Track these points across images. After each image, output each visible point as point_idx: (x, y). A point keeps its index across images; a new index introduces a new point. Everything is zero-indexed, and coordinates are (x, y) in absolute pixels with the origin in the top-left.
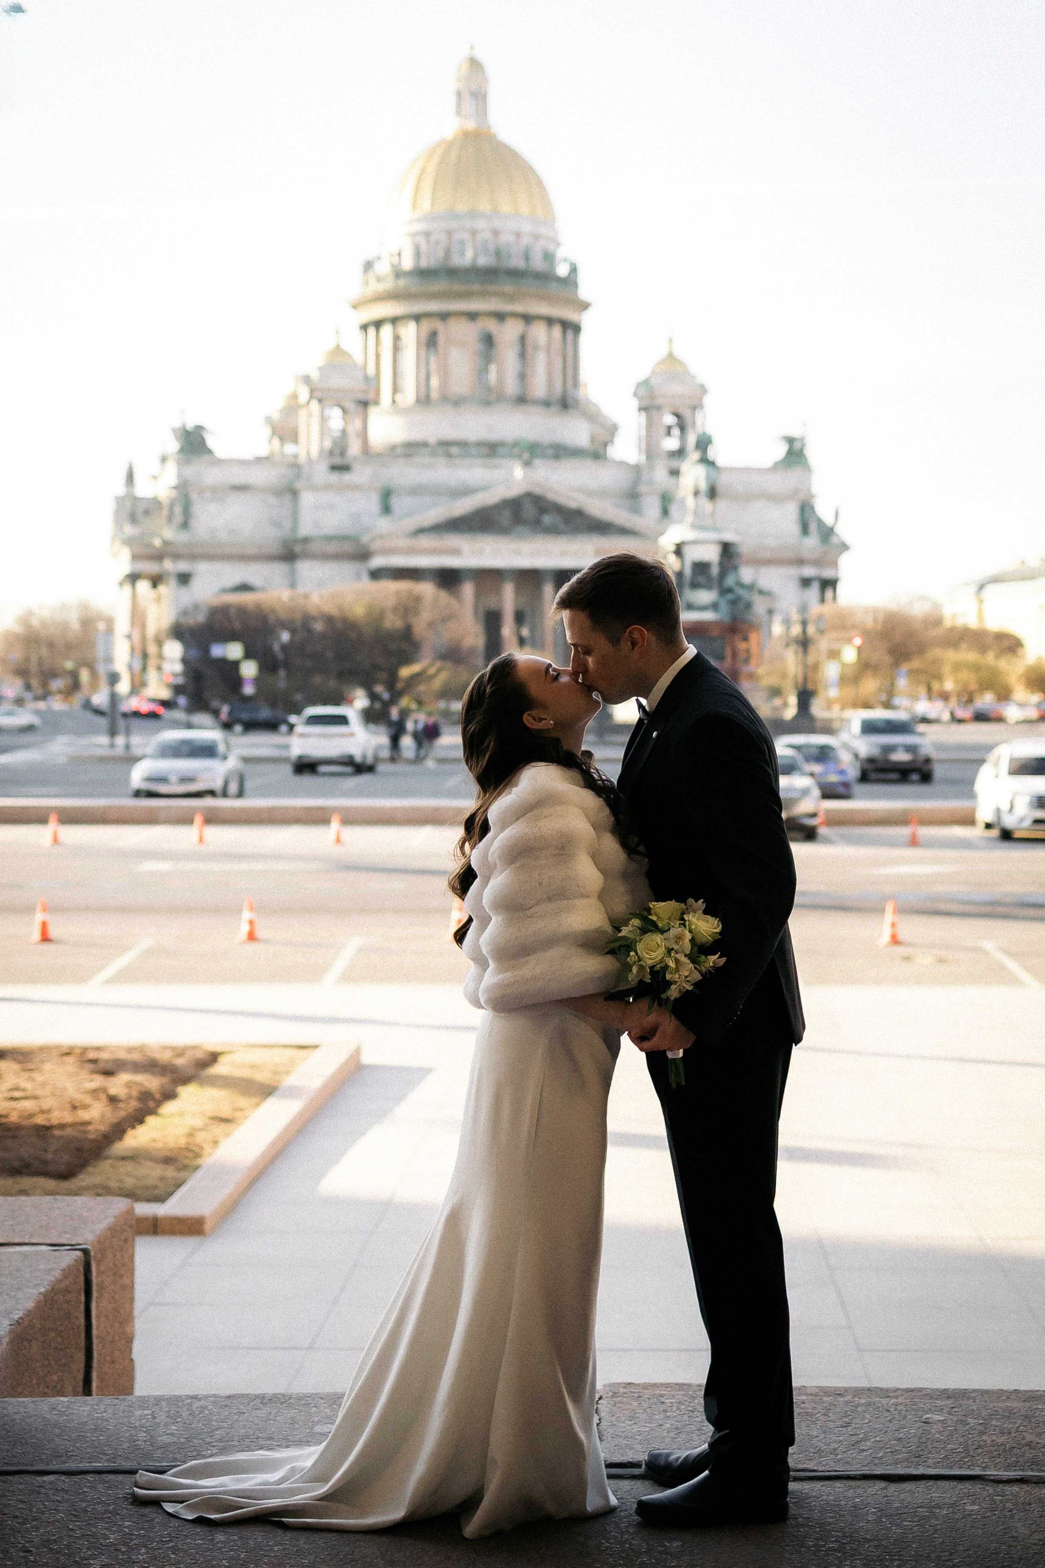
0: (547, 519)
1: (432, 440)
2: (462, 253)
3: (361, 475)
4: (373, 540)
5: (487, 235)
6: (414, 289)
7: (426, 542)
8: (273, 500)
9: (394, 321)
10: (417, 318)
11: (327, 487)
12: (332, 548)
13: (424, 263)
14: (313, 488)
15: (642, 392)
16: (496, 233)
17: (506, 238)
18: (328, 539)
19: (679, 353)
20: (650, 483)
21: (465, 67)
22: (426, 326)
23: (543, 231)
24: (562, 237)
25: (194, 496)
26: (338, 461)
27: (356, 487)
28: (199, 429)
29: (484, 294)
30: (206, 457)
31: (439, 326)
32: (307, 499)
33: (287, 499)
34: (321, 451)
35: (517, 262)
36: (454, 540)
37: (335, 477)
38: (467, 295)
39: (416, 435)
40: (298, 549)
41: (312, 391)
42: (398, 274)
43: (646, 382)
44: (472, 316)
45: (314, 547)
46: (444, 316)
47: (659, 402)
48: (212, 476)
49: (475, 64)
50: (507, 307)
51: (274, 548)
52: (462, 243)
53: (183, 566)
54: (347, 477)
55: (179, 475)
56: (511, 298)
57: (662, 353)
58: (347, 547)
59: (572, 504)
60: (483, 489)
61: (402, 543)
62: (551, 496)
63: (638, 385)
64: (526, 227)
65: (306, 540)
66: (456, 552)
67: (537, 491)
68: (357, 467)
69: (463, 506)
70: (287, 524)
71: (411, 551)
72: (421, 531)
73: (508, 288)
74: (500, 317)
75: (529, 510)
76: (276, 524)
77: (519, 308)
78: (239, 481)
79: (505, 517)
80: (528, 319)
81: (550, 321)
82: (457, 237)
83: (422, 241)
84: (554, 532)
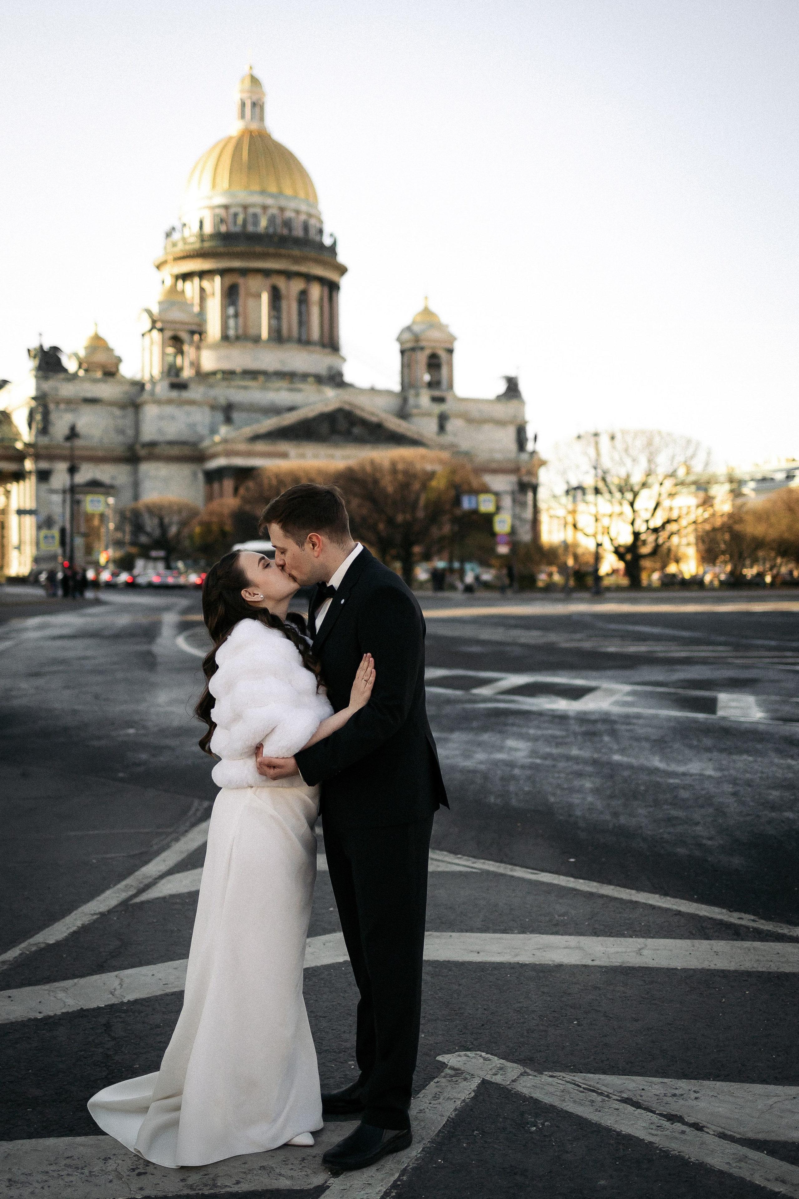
0: (356, 430)
1: (238, 369)
2: (256, 223)
3: (196, 392)
4: (211, 447)
5: (274, 211)
6: (222, 250)
7: (260, 446)
8: (117, 412)
9: (202, 274)
10: (222, 272)
11: (170, 402)
12: (175, 451)
13: (223, 229)
14: (158, 402)
15: (407, 336)
16: (282, 209)
17: (289, 214)
18: (171, 443)
19: (433, 308)
20: (417, 406)
21: (248, 81)
22: (230, 279)
23: (313, 211)
24: (325, 217)
25: (52, 406)
26: (174, 380)
27: (192, 403)
28: (55, 350)
29: (277, 256)
30: (62, 376)
31: (241, 281)
32: (151, 412)
33: (130, 411)
34: (162, 373)
35: (298, 232)
36: (283, 446)
37: (174, 394)
38: (264, 256)
39: (226, 366)
40: (142, 452)
41: (154, 322)
42: (202, 238)
43: (409, 329)
44: (267, 273)
45: (158, 450)
46: (244, 272)
47: (423, 344)
48: (67, 390)
49: (254, 81)
50: (295, 268)
51: (119, 451)
52: (255, 216)
53: (44, 465)
54: (185, 395)
55: (38, 388)
56: (296, 260)
57: (420, 308)
58: (187, 451)
59: (374, 419)
60: (291, 409)
61: (242, 447)
62: (358, 412)
63: (403, 331)
64: (303, 208)
65: (153, 444)
66: (284, 455)
67: (347, 407)
68: (192, 386)
69: (289, 419)
70: (130, 432)
71: (249, 454)
72: (256, 438)
73: (296, 252)
74: (289, 275)
75: (342, 424)
76: (121, 431)
77: (303, 268)
78: (89, 395)
79: (324, 428)
80: (309, 278)
81: (322, 281)
82: (251, 210)
83: (222, 212)
84: (360, 441)
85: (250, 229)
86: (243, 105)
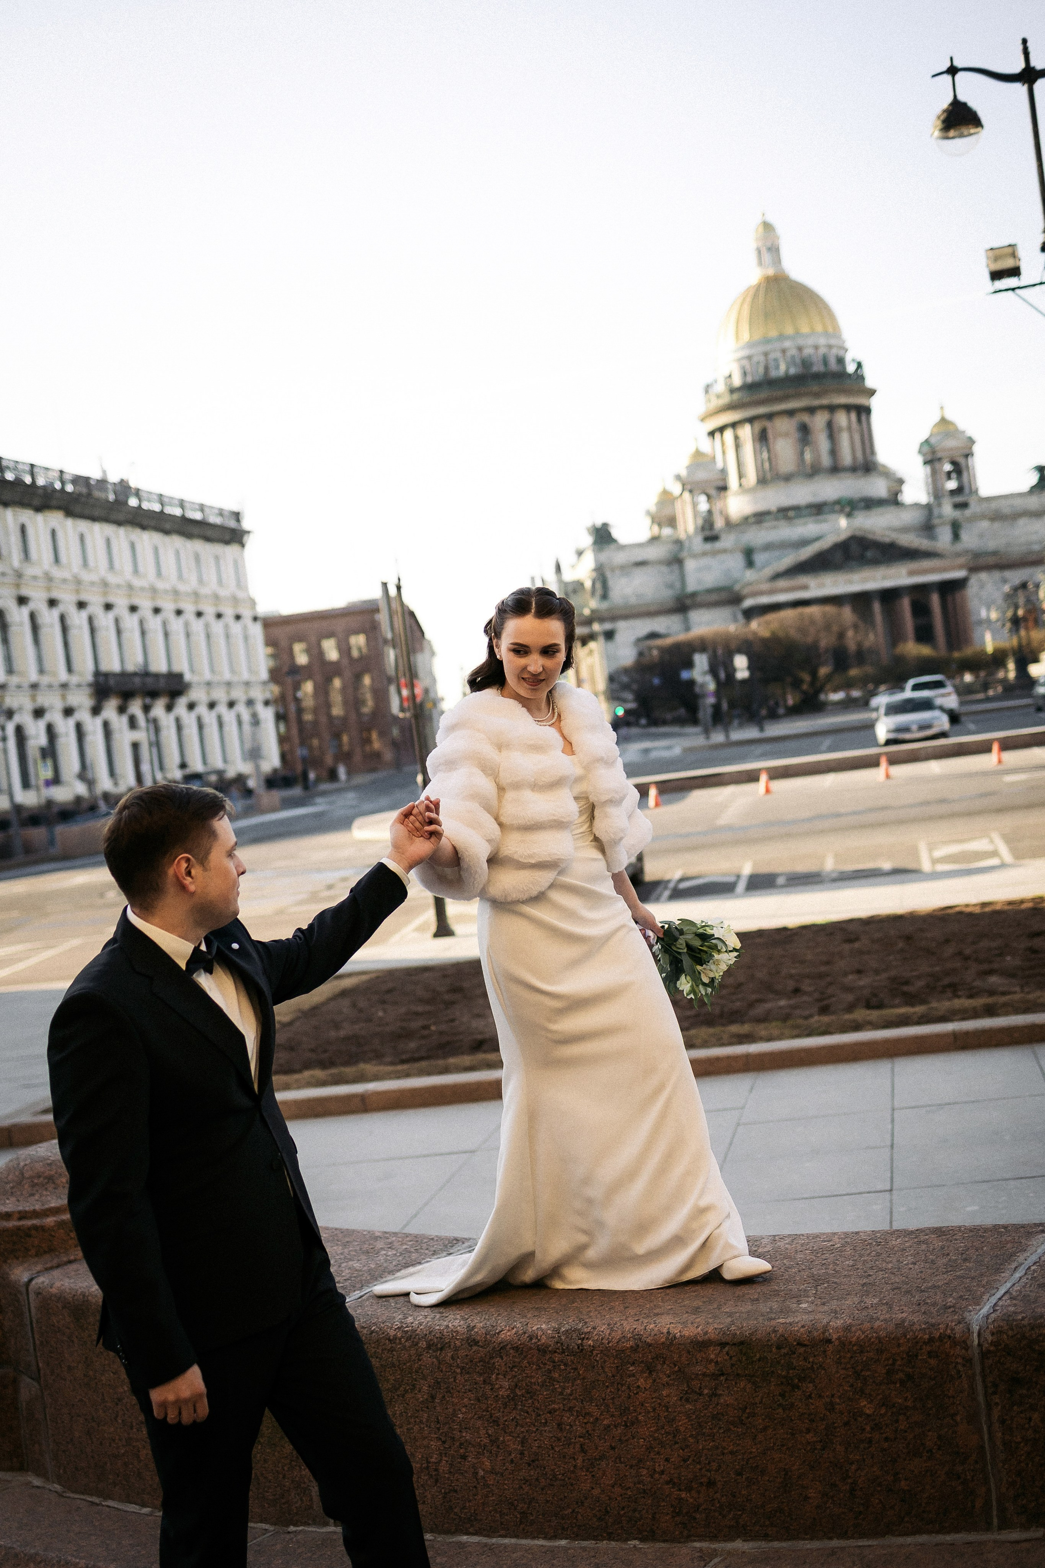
0: (869, 554)
1: (773, 508)
2: (777, 367)
3: (727, 541)
4: (743, 587)
5: (793, 352)
6: (747, 399)
7: (782, 583)
8: (664, 569)
9: (734, 425)
10: (751, 420)
11: (704, 554)
12: (714, 597)
13: (749, 379)
14: (695, 556)
15: (926, 449)
16: (800, 349)
17: (808, 351)
18: (709, 591)
19: (949, 416)
20: (940, 516)
21: (761, 229)
22: (758, 426)
23: (833, 342)
24: (848, 345)
25: (609, 574)
26: (708, 533)
27: (724, 551)
28: (605, 526)
29: (797, 396)
30: (613, 546)
31: (768, 424)
32: (690, 565)
33: (675, 567)
34: (696, 528)
35: (818, 368)
36: (803, 580)
37: (708, 546)
38: (785, 398)
39: (761, 507)
40: (688, 602)
41: (683, 485)
42: (732, 391)
43: (927, 441)
44: (791, 413)
45: (699, 599)
46: (770, 416)
47: (939, 455)
48: (620, 558)
49: (767, 226)
50: (816, 402)
51: (671, 604)
52: (776, 360)
53: (608, 626)
54: (718, 545)
55: (596, 561)
56: (817, 395)
57: (937, 419)
58: (724, 596)
59: (887, 540)
60: (817, 539)
61: (765, 586)
62: (870, 536)
63: (922, 445)
64: (822, 341)
65: (694, 595)
66: (805, 587)
67: (858, 533)
68: (723, 536)
69: (806, 553)
70: (678, 585)
71: (772, 592)
72: (777, 576)
73: (815, 388)
74: (811, 410)
75: (855, 549)
76: (670, 586)
77: (825, 401)
78: (639, 559)
79: (839, 556)
80: (832, 409)
81: (848, 408)
82: (772, 356)
83: (745, 363)
84: (875, 562)
85: (774, 374)
86: (759, 252)
